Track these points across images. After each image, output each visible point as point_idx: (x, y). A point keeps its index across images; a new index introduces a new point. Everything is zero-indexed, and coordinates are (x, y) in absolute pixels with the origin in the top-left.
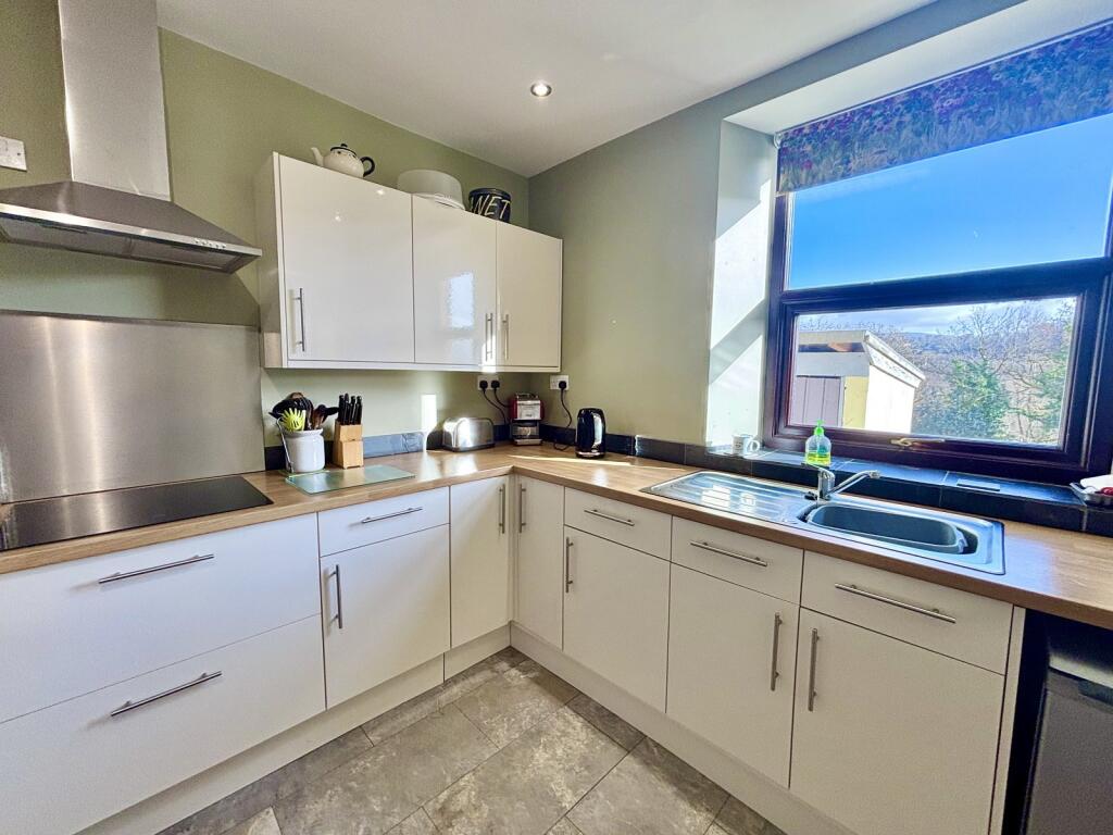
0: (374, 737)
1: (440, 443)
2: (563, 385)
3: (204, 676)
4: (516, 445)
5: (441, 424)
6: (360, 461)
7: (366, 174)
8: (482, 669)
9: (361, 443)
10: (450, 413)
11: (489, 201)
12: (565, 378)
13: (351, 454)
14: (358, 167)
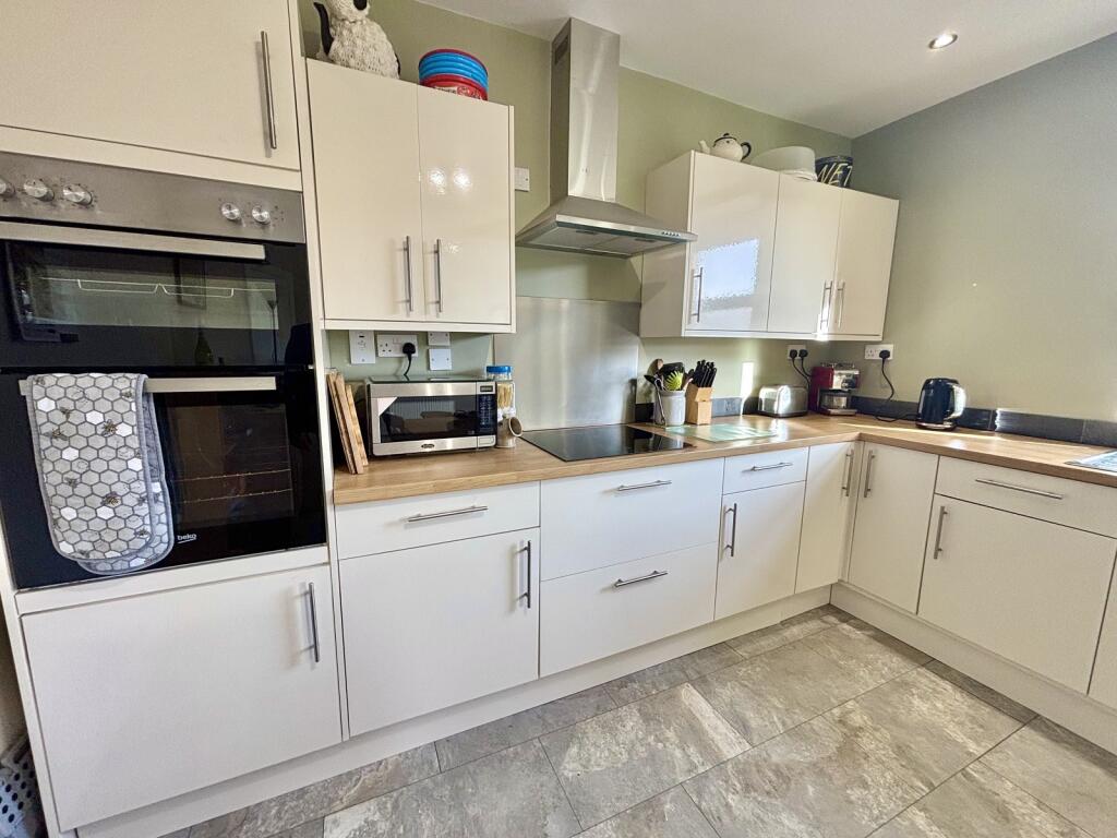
0: (742, 652)
1: (754, 408)
2: (885, 355)
3: (655, 572)
4: (829, 415)
5: (757, 390)
6: (708, 420)
7: (744, 157)
8: (811, 618)
9: (710, 404)
10: (765, 380)
11: (835, 169)
12: (889, 347)
13: (704, 413)
14: (739, 151)
